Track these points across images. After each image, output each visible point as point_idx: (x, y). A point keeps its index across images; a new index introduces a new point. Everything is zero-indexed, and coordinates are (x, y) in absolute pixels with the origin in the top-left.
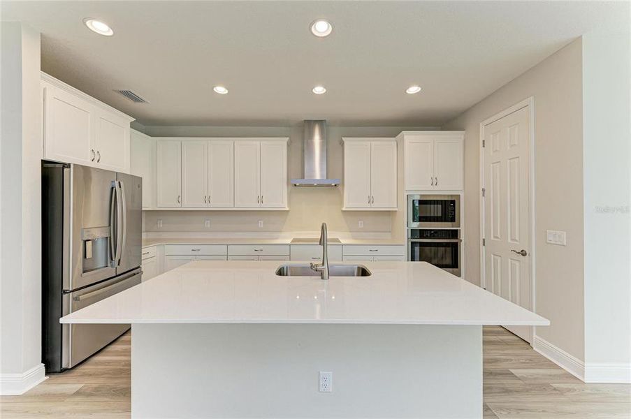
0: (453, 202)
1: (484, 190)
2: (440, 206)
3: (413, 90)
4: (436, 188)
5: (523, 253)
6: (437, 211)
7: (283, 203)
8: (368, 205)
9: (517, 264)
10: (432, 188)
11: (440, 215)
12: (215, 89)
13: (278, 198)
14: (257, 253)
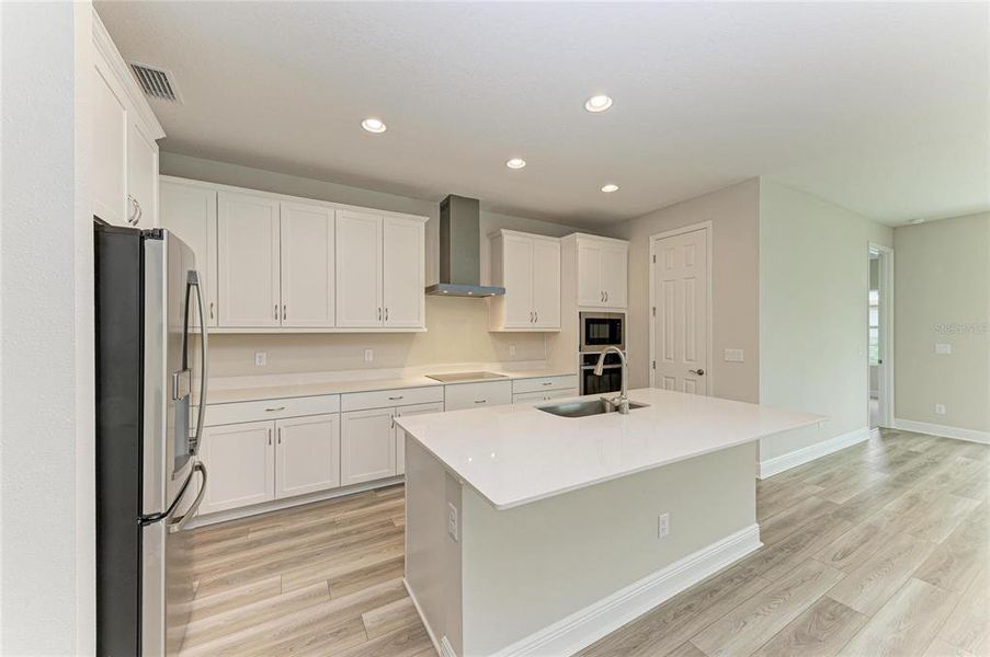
0: (619, 321)
1: (654, 309)
2: (608, 326)
3: (610, 188)
4: (606, 304)
5: (700, 373)
6: (605, 331)
7: (419, 319)
8: (530, 325)
9: (693, 383)
10: (602, 304)
11: (607, 336)
12: (364, 124)
13: (411, 311)
14: (394, 403)
